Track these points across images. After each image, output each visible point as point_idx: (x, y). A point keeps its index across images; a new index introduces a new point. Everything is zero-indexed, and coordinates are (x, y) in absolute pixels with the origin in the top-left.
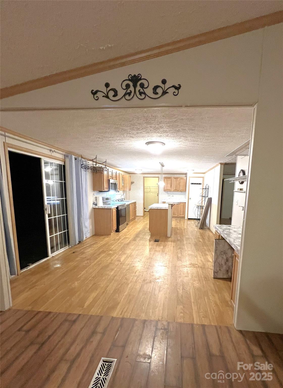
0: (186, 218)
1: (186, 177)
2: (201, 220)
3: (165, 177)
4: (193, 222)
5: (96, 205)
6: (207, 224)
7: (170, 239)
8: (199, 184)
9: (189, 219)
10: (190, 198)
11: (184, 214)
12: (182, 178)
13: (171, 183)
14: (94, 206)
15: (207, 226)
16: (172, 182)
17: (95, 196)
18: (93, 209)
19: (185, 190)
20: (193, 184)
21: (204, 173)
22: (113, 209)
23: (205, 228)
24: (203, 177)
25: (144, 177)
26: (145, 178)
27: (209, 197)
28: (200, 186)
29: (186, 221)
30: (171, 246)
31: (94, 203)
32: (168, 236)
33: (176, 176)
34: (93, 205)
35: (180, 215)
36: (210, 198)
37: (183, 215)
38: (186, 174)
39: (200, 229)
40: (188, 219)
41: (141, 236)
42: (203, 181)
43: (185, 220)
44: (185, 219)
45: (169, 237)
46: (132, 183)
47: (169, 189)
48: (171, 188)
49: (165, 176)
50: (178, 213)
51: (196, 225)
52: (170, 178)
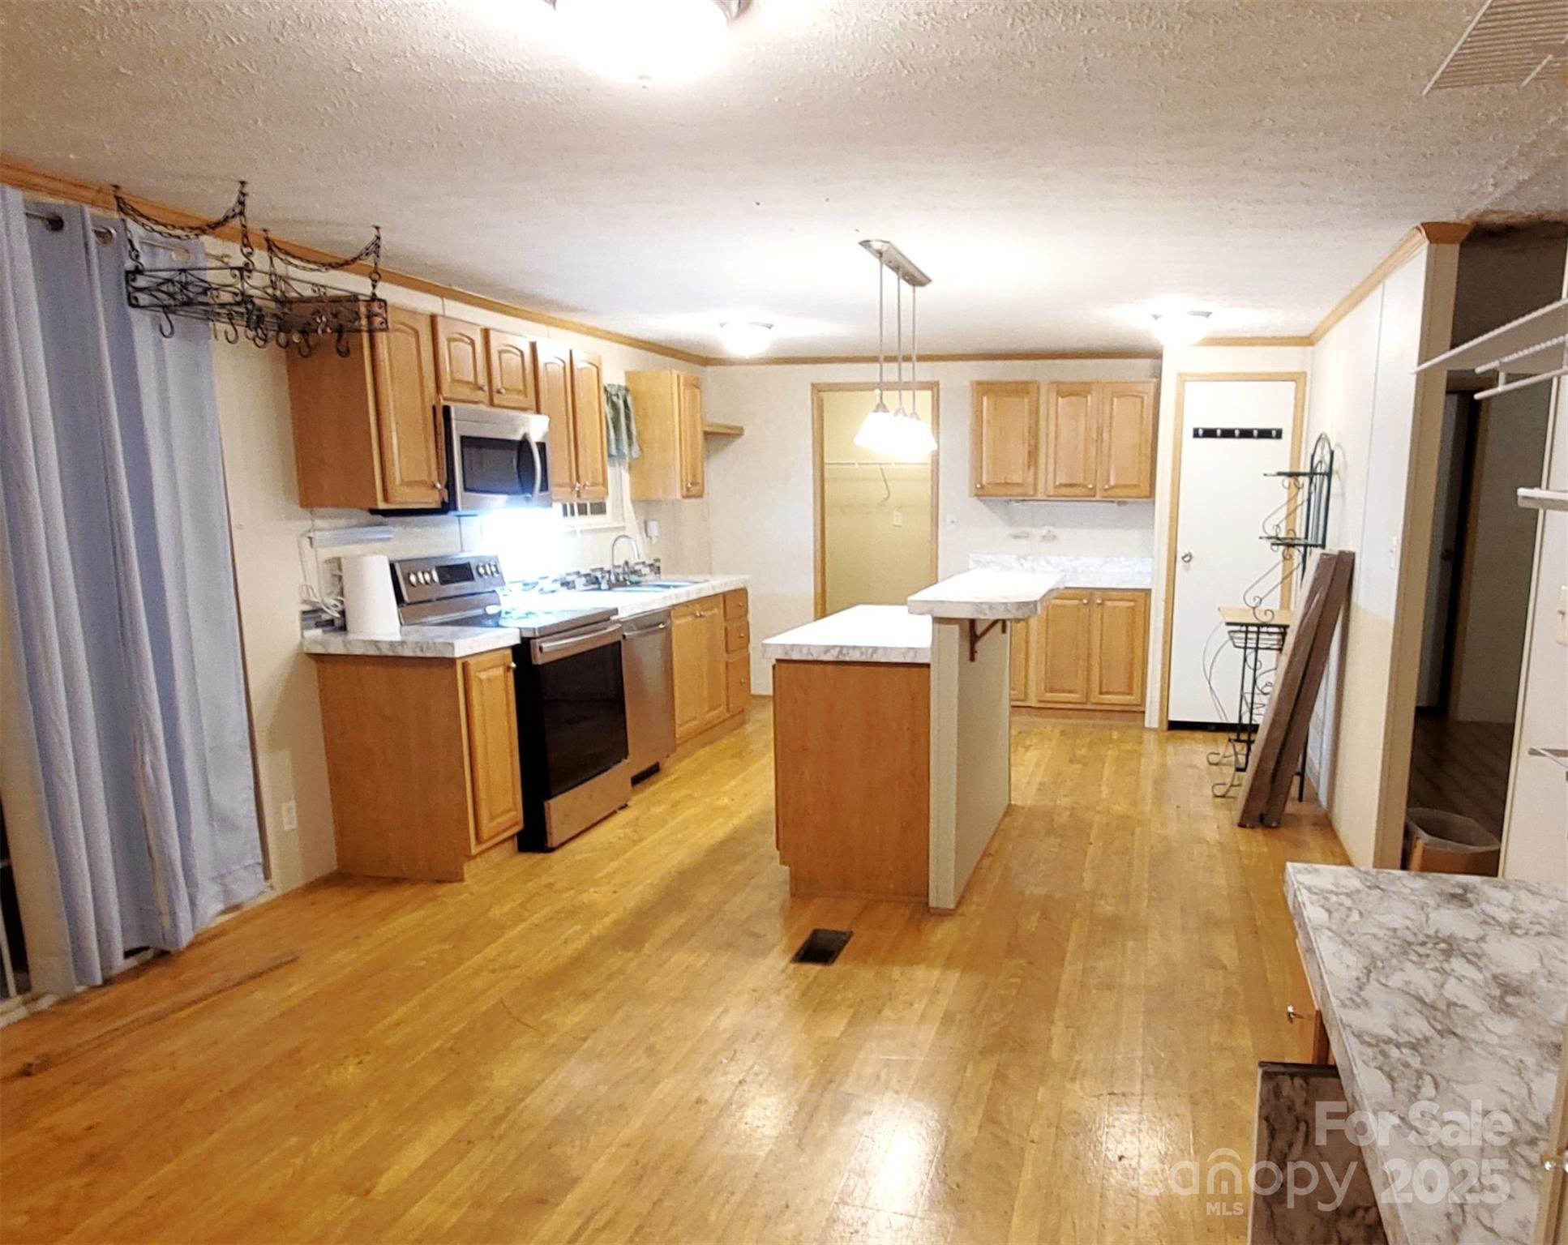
0: (1152, 719)
1: (1155, 380)
2: (1260, 737)
3: (979, 383)
4: (1199, 751)
5: (339, 625)
6: (1318, 782)
7: (943, 934)
8: (1265, 434)
9: (1175, 726)
10: (1188, 557)
11: (1137, 689)
12: (1124, 391)
13: (1034, 433)
14: (317, 633)
15: (1315, 798)
16: (1042, 423)
17: (327, 553)
18: (312, 663)
19: (1146, 491)
20: (1210, 433)
21: (1308, 341)
22: (471, 661)
23: (1296, 819)
24: (1298, 378)
25: (817, 389)
26: (826, 396)
27: (1332, 548)
28: (1276, 454)
29: (1150, 740)
30: (923, 1016)
31: (313, 616)
32: (932, 903)
33: (1072, 370)
34: (304, 628)
35: (1101, 693)
36: (1342, 553)
37: (1130, 693)
38: (1156, 355)
39: (1241, 825)
40: (1165, 726)
41: (704, 897)
42: (1300, 405)
43: (1146, 735)
44: (1143, 727)
45: (944, 914)
46: (718, 438)
47: (1016, 478)
48: (1036, 473)
49: (985, 378)
50: (1088, 680)
51: (1220, 791)
52: (1021, 389)
